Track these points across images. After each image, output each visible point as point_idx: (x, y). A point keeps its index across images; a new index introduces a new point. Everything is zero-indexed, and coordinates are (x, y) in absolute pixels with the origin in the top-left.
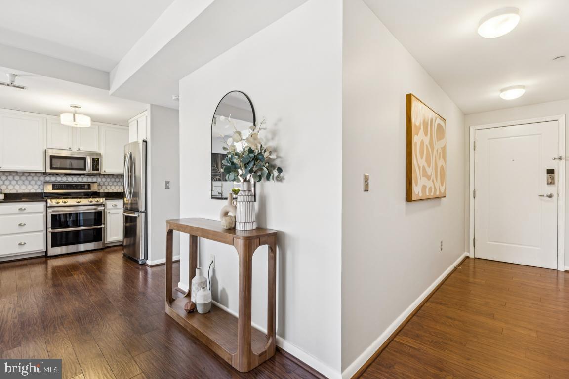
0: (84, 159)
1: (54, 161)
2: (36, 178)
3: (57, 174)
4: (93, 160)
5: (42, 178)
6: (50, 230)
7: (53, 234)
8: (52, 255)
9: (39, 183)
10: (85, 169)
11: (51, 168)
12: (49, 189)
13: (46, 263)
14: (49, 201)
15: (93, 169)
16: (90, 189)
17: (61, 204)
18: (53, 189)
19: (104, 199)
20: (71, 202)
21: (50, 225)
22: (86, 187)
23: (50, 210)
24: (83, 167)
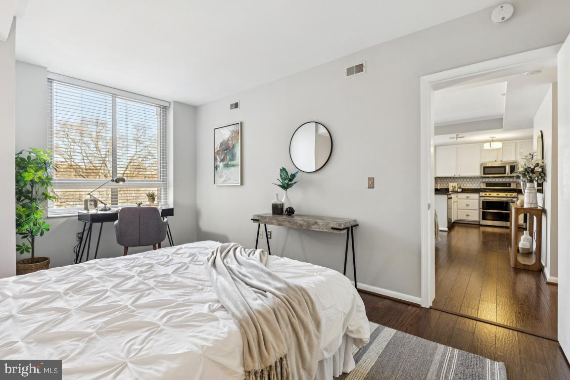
0: (505, 167)
1: (486, 169)
2: (477, 180)
3: (488, 177)
4: (511, 167)
5: (481, 180)
6: (481, 210)
7: (483, 212)
8: (483, 224)
9: (479, 183)
10: (505, 173)
11: (484, 174)
12: (483, 186)
13: (479, 228)
14: (481, 193)
15: (511, 173)
16: (510, 187)
17: (488, 195)
18: (486, 186)
19: (516, 194)
20: (494, 194)
21: (481, 207)
22: (508, 185)
23: (482, 198)
24: (504, 172)
